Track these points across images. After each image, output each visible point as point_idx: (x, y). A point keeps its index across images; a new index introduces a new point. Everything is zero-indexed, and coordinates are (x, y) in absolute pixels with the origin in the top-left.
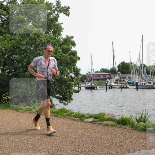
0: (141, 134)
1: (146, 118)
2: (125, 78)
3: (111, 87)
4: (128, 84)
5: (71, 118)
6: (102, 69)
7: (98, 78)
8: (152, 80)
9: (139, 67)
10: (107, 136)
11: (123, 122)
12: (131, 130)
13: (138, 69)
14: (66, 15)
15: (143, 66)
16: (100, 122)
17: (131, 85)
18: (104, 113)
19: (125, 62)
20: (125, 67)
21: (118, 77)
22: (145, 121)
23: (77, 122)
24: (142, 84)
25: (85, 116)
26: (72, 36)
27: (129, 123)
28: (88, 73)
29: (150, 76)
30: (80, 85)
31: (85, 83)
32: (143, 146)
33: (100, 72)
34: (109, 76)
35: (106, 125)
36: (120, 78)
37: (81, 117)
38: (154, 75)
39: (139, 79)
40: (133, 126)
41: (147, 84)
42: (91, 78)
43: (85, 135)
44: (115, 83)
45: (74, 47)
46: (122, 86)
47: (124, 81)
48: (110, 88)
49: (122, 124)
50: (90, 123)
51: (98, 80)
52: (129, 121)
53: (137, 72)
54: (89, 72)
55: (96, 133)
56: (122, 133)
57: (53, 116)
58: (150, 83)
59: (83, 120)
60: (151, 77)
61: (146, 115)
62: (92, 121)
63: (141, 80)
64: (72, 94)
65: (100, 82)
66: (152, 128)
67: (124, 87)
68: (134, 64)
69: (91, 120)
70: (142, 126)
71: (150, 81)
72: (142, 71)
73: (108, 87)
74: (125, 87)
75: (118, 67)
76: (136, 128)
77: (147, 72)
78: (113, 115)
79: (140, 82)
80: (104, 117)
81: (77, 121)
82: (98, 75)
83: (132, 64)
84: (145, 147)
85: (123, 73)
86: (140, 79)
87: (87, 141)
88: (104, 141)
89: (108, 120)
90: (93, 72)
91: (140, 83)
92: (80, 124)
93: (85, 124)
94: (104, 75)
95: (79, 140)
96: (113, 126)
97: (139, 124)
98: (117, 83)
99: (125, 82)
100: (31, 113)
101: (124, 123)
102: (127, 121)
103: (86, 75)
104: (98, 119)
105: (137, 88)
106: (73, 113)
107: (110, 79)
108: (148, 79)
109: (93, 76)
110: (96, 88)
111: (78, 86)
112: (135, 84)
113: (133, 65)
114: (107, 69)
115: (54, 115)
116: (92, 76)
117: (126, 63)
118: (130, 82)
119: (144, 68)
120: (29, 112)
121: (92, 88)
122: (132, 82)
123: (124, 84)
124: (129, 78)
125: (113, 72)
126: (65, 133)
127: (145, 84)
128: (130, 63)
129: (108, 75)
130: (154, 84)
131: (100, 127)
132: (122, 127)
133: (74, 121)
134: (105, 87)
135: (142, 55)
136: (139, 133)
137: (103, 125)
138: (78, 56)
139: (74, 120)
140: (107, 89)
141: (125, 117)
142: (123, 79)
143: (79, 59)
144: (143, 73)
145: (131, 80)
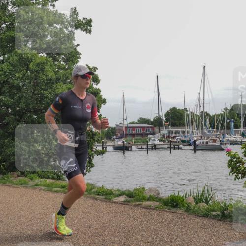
0: (202, 221)
1: (210, 197)
2: (177, 133)
3: (155, 147)
4: (180, 142)
5: (90, 196)
6: (141, 118)
7: (134, 132)
8: (218, 136)
9: (198, 116)
10: (149, 225)
11: (173, 203)
12: (185, 216)
13: (196, 119)
14: (85, 32)
15: (205, 116)
16: (138, 203)
17: (185, 144)
18: (143, 189)
19: (176, 108)
20: (176, 115)
21: (165, 132)
22: (207, 202)
23: (100, 203)
24: (203, 142)
25: (114, 193)
26: (95, 68)
27: (183, 205)
28: (118, 124)
29: (215, 130)
30: (104, 144)
31: (114, 140)
32: (204, 240)
33: (136, 123)
34: (150, 129)
35: (147, 208)
36: (169, 133)
37: (106, 195)
38: (221, 129)
39: (197, 134)
40: (188, 209)
41: (211, 143)
42: (124, 132)
43: (113, 223)
44: (160, 141)
45: (97, 85)
46: (172, 146)
47: (174, 137)
48: (152, 149)
49: (172, 206)
50: (121, 204)
51: (133, 135)
52: (183, 200)
53: (195, 124)
54: (120, 123)
55: (131, 219)
56: (172, 219)
57: (62, 193)
58: (215, 141)
59: (109, 199)
60: (218, 132)
61: (209, 192)
62: (125, 201)
63: (201, 137)
64: (93, 158)
65: (136, 139)
66: (219, 213)
67: (174, 148)
68: (191, 111)
69: (122, 199)
70: (203, 209)
71: (215, 139)
72: (203, 123)
73: (149, 147)
74: (176, 147)
75: (165, 115)
76: (194, 212)
77: (210, 123)
78: (157, 192)
79: (200, 139)
80: (144, 195)
81: (101, 200)
82: (134, 128)
83: (187, 111)
84: (207, 243)
85: (173, 125)
86: (199, 135)
87: (116, 233)
88: (144, 233)
89: (150, 199)
90: (126, 123)
91: (199, 141)
92: (105, 205)
93: (113, 205)
94: (143, 128)
95: (105, 231)
96: (157, 208)
97: (197, 206)
98: (164, 141)
99: (177, 140)
100: (26, 188)
101: (175, 204)
102: (179, 201)
103: (115, 128)
104: (134, 197)
105: (195, 150)
106: (94, 189)
107: (152, 134)
108: (213, 135)
109: (126, 130)
110: (130, 149)
111: (103, 146)
112: (191, 142)
113: (189, 112)
114: (149, 118)
115: (64, 191)
116: (124, 130)
117: (179, 109)
118: (183, 139)
119: (205, 118)
120: (23, 185)
121: (124, 149)
122: (187, 139)
123: (175, 142)
124: (183, 132)
125: (158, 123)
126: (82, 220)
127: (207, 142)
128: (184, 109)
129: (150, 127)
130: (222, 144)
131: (138, 211)
132: (171, 211)
133: (96, 201)
134: (145, 147)
135: (204, 98)
136: (198, 220)
137: (141, 207)
138: (103, 98)
139: (96, 199)
140: (147, 150)
141: (176, 195)
142: (173, 135)
143: (104, 102)
144: (205, 125)
145: (186, 137)
